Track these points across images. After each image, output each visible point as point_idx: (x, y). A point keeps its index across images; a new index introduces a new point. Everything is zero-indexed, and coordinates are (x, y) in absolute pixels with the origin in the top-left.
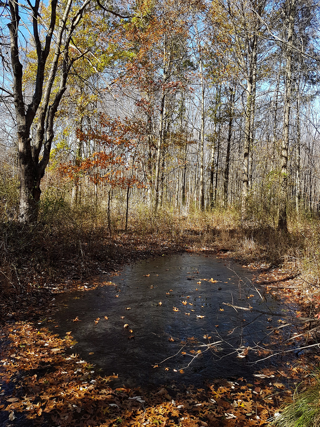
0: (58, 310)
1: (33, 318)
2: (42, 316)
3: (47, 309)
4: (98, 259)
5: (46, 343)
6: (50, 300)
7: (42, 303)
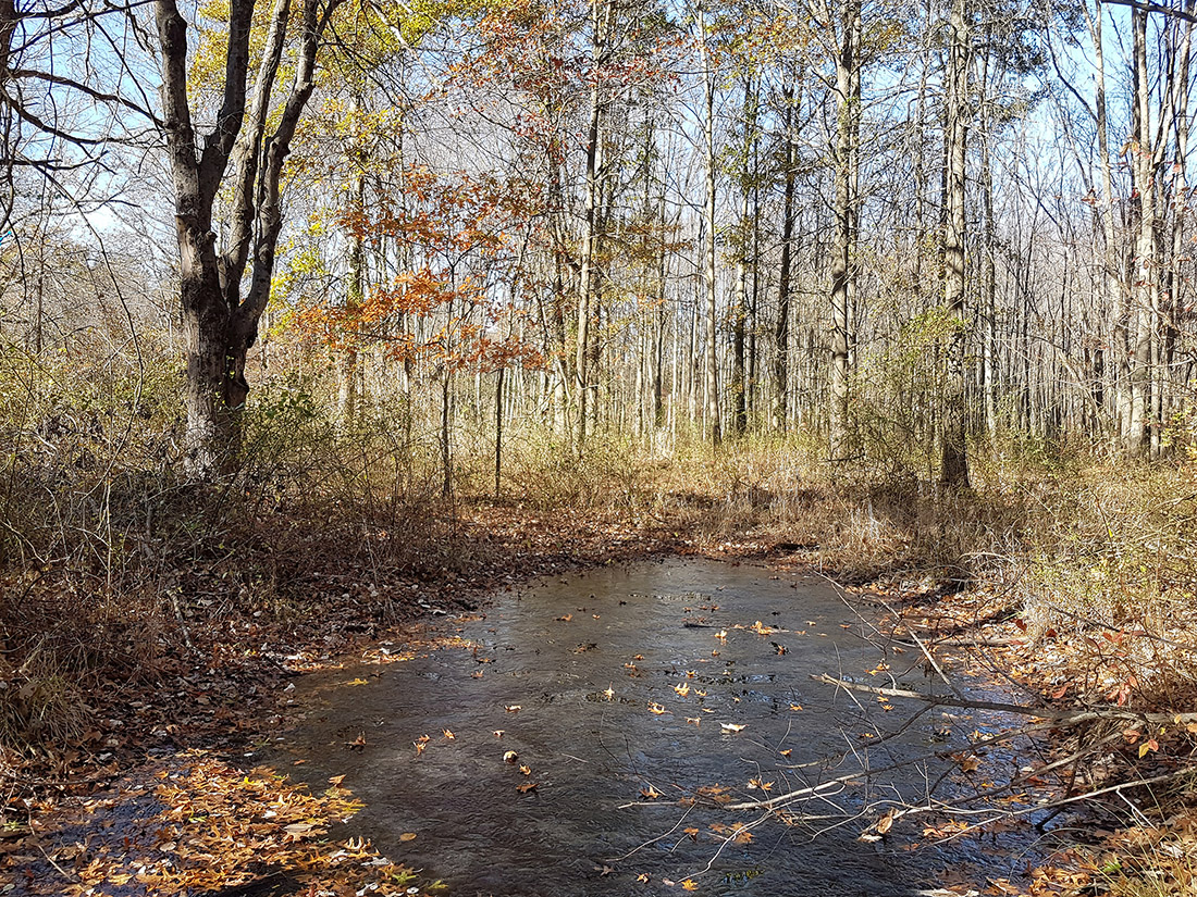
0: (303, 716)
1: (229, 741)
2: (257, 732)
3: (271, 714)
4: (418, 575)
5: (270, 809)
6: (281, 688)
7: (255, 698)
